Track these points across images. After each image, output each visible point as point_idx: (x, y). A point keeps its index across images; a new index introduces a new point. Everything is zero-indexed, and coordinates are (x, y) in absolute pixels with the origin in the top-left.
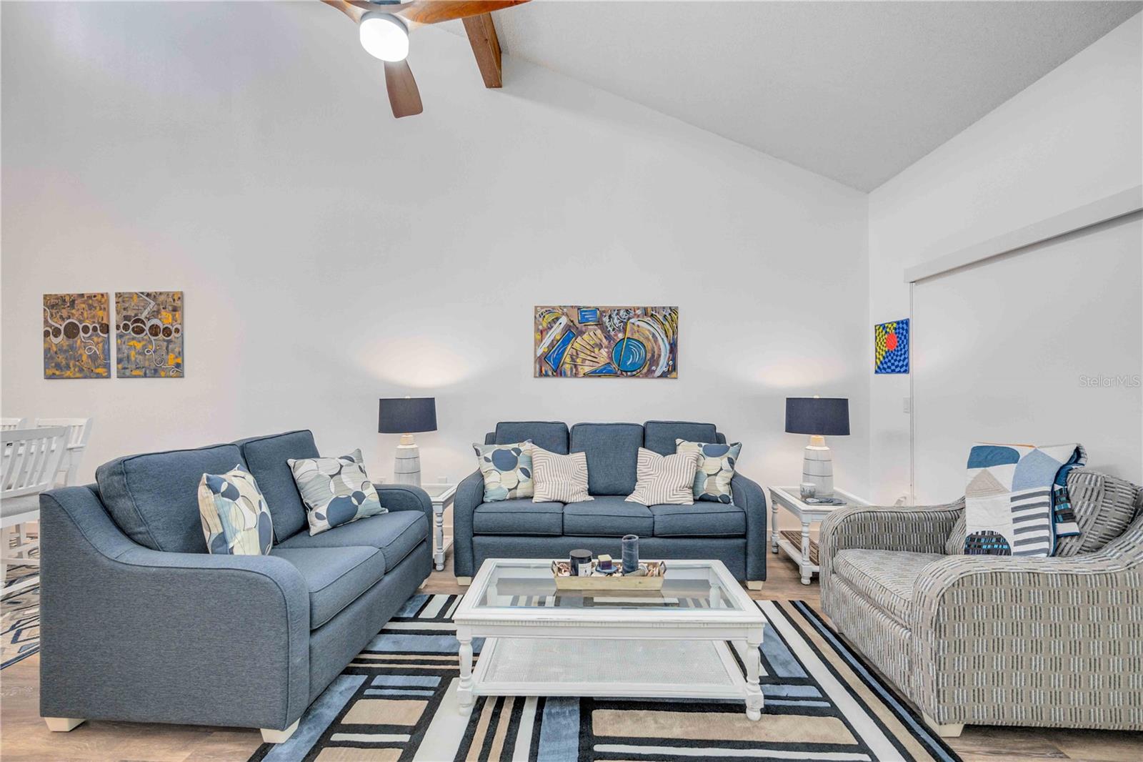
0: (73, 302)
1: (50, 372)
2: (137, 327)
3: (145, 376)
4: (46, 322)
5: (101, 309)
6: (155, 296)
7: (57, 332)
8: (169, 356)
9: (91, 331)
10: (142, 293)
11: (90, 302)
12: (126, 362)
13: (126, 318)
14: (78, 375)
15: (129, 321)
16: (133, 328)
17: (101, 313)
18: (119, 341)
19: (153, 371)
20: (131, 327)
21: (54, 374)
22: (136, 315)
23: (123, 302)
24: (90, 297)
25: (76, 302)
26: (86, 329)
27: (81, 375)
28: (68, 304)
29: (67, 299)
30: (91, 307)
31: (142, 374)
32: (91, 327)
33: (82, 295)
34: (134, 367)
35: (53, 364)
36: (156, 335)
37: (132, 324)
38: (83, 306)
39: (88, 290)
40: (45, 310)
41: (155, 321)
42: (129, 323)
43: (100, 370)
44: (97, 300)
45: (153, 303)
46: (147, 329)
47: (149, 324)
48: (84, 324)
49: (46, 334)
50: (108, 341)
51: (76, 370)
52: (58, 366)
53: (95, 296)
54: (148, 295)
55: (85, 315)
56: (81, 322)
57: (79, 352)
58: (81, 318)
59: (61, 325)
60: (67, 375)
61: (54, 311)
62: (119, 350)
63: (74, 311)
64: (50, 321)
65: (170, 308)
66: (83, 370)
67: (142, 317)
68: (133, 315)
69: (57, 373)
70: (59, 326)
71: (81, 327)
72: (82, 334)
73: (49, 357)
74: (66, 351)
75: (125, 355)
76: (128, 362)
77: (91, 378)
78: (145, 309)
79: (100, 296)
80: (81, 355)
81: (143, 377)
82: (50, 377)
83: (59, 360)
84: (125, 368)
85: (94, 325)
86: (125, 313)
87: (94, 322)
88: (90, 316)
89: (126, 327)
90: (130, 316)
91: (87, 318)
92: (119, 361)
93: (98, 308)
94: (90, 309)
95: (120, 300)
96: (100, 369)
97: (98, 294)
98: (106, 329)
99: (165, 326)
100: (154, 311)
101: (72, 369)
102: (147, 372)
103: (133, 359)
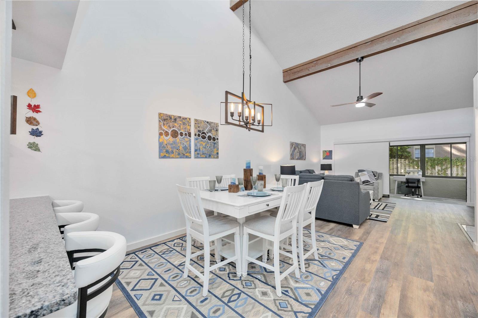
0: (175, 119)
1: (162, 155)
2: (203, 136)
3: (206, 157)
4: (160, 128)
5: (189, 125)
6: (210, 124)
7: (167, 134)
8: (215, 150)
9: (184, 135)
10: (205, 121)
11: (184, 121)
12: (199, 151)
13: (199, 131)
14: (177, 156)
15: (200, 133)
16: (202, 136)
17: (188, 127)
18: (196, 141)
19: (209, 156)
20: (201, 136)
21: (165, 156)
22: (203, 131)
23: (198, 124)
24: (184, 119)
25: (177, 120)
26: (181, 134)
27: (179, 157)
28: (173, 120)
29: (173, 117)
30: (184, 124)
31: (205, 157)
32: (184, 133)
33: (180, 117)
34: (202, 153)
35: (165, 151)
36: (210, 140)
37: (201, 134)
38: (181, 122)
39: (183, 115)
40: (160, 121)
41: (209, 134)
42: (200, 134)
43: (188, 154)
44: (187, 121)
45: (209, 126)
46: (207, 137)
47: (208, 135)
48: (180, 132)
49: (161, 134)
50: (190, 141)
51: (177, 154)
52: (167, 152)
53: (186, 119)
54: (208, 122)
55: (181, 126)
56: (179, 130)
57: (178, 145)
58: (180, 129)
59: (169, 130)
60: (172, 156)
61: (165, 123)
62: (196, 145)
63: (176, 124)
64: (162, 127)
65: (215, 130)
66: (180, 154)
67: (205, 132)
68: (202, 130)
69: (167, 155)
70: (168, 131)
71: (179, 132)
72: (179, 136)
73: (162, 146)
74: (172, 144)
75: (199, 148)
76: (200, 151)
77: (183, 158)
78: (206, 128)
79: (188, 119)
80: (179, 147)
81: (205, 158)
82: (161, 157)
83: (168, 149)
84: (198, 154)
85: (185, 132)
86: (199, 129)
87: (185, 131)
88: (183, 128)
89: (199, 135)
90: (201, 131)
91: (182, 129)
92: (196, 150)
93: (187, 125)
94: (184, 125)
95: (197, 122)
96: (187, 154)
97: (188, 118)
98: (190, 135)
99: (213, 137)
100: (209, 130)
101: (175, 153)
102: (207, 156)
103: (201, 150)
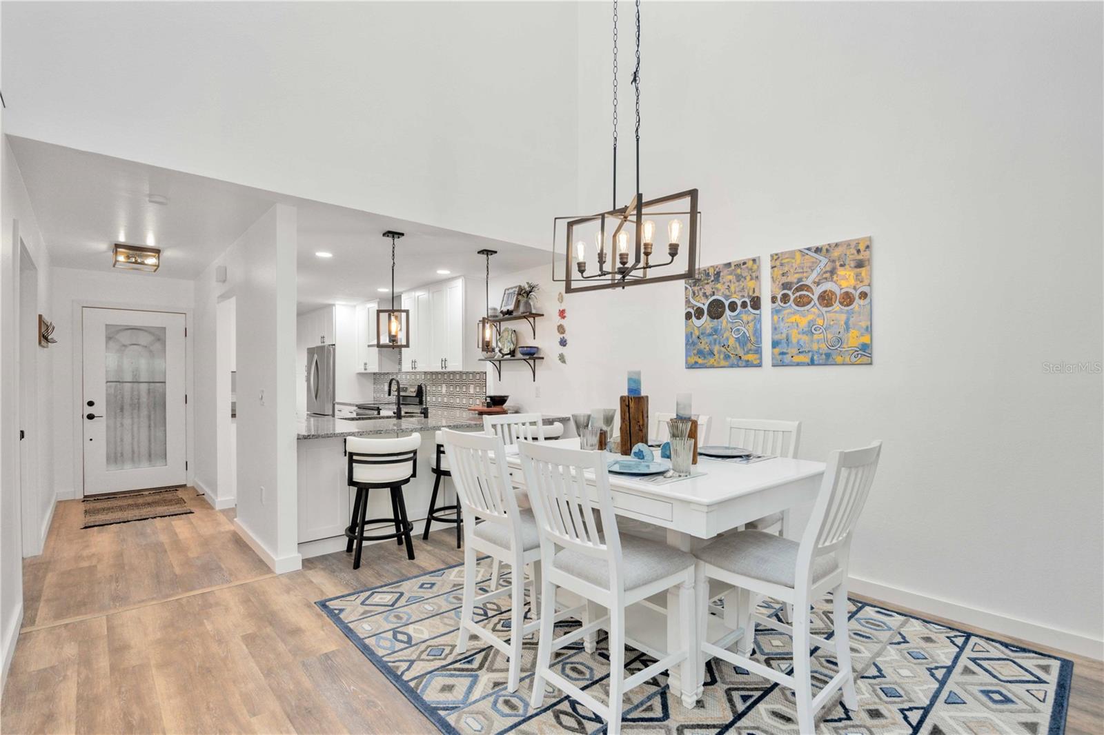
0: (718, 274)
1: (692, 360)
2: (800, 297)
3: (812, 363)
4: (688, 302)
5: (751, 279)
6: (827, 250)
7: (699, 313)
8: (850, 334)
9: (739, 308)
10: (809, 249)
11: (739, 271)
12: (785, 345)
13: (786, 286)
14: (723, 363)
15: (790, 289)
16: (795, 299)
17: (751, 284)
18: (776, 318)
19: (824, 356)
20: (792, 297)
21: (696, 363)
22: (800, 280)
23: (782, 265)
24: (738, 266)
25: (721, 274)
26: (733, 307)
27: (726, 364)
28: (712, 278)
29: (711, 272)
30: (739, 278)
31: (808, 360)
32: (739, 303)
33: (729, 265)
34: (795, 351)
35: (695, 352)
36: (829, 304)
37: (793, 294)
38: (730, 277)
39: (735, 258)
40: (686, 288)
41: (828, 286)
42: (790, 293)
43: (750, 357)
44: (747, 267)
45: (824, 261)
46: (815, 297)
47: (818, 291)
48: (730, 301)
49: (688, 316)
50: (758, 320)
51: (722, 356)
52: (700, 353)
53: (744, 263)
54: (818, 250)
55: (732, 289)
56: (727, 297)
57: (725, 336)
58: (728, 294)
59: (704, 304)
60: (711, 362)
61: (696, 288)
62: (775, 329)
63: (719, 286)
64: (692, 300)
65: (853, 264)
66: (729, 356)
67: (809, 282)
68: (795, 281)
69: (700, 361)
70: (701, 306)
71: (727, 304)
72: (728, 312)
73: (691, 342)
74: (710, 335)
75: (784, 336)
76: (788, 345)
77: (739, 366)
78: (812, 271)
79: (751, 262)
80: (727, 339)
81: (809, 365)
82: (691, 366)
83: (702, 346)
84: (783, 353)
85: (743, 300)
86: (785, 280)
87: (743, 296)
88: (737, 290)
89: (785, 298)
90: (791, 283)
91: (735, 293)
92: (775, 344)
93: (748, 278)
94: (738, 281)
95: (778, 263)
96: (749, 355)
97: (749, 259)
98: (756, 303)
99: (843, 291)
100: (826, 272)
101: (717, 356)
102: (815, 358)
103: (794, 340)
